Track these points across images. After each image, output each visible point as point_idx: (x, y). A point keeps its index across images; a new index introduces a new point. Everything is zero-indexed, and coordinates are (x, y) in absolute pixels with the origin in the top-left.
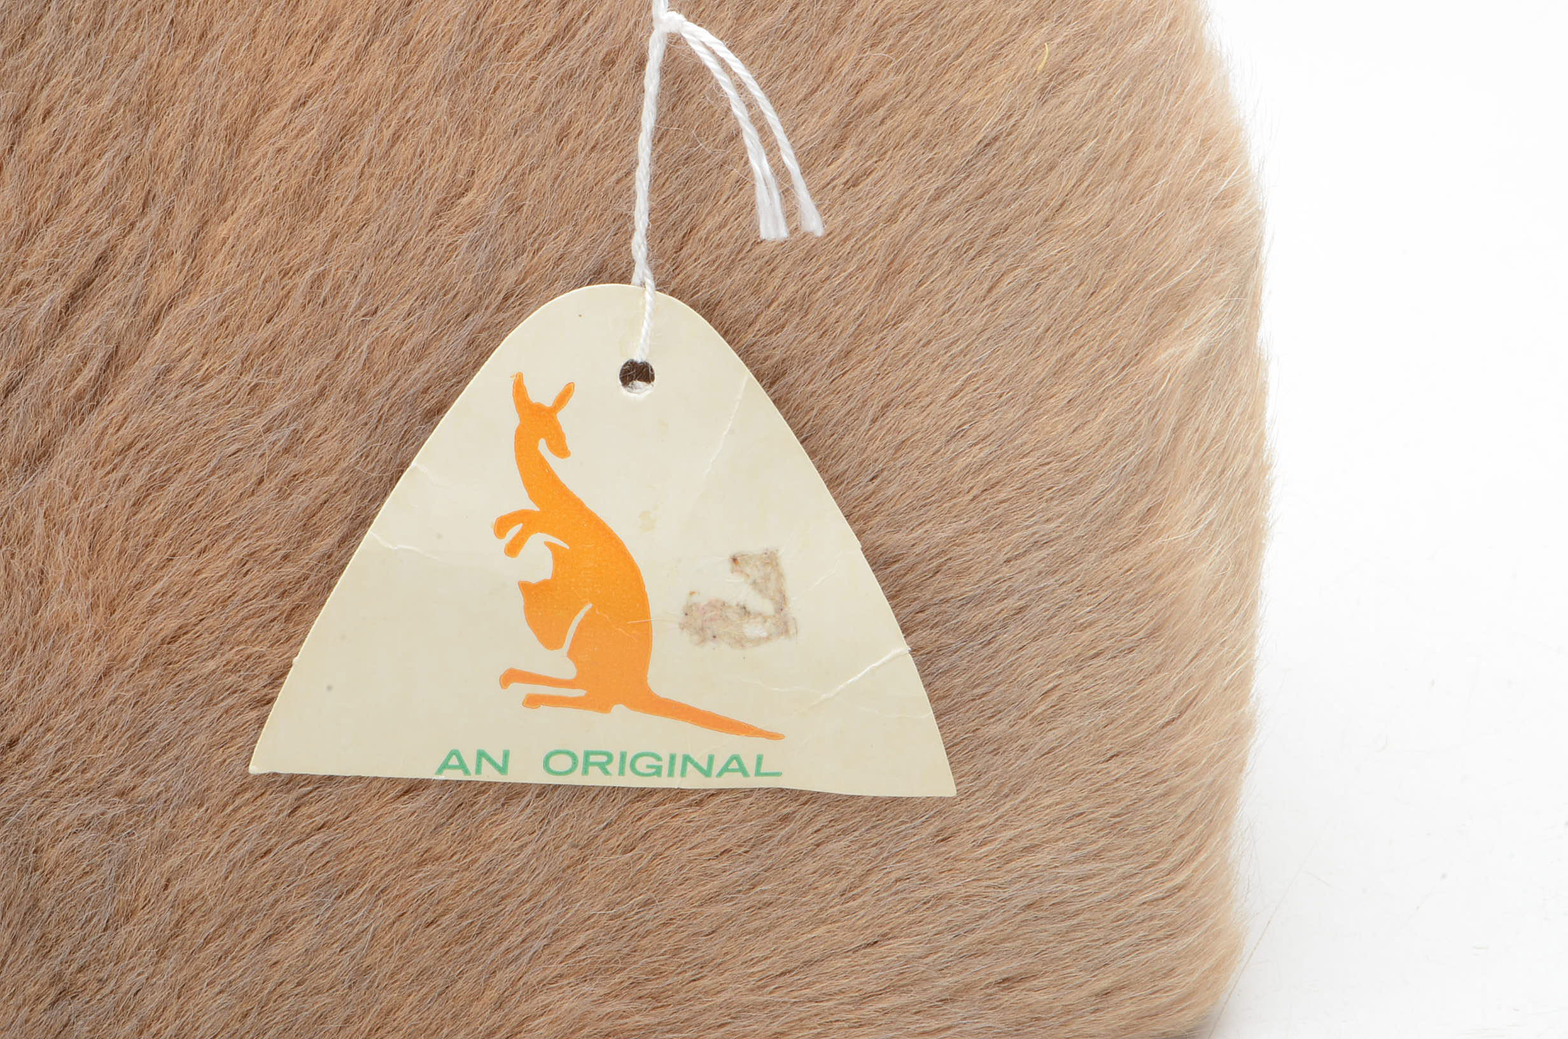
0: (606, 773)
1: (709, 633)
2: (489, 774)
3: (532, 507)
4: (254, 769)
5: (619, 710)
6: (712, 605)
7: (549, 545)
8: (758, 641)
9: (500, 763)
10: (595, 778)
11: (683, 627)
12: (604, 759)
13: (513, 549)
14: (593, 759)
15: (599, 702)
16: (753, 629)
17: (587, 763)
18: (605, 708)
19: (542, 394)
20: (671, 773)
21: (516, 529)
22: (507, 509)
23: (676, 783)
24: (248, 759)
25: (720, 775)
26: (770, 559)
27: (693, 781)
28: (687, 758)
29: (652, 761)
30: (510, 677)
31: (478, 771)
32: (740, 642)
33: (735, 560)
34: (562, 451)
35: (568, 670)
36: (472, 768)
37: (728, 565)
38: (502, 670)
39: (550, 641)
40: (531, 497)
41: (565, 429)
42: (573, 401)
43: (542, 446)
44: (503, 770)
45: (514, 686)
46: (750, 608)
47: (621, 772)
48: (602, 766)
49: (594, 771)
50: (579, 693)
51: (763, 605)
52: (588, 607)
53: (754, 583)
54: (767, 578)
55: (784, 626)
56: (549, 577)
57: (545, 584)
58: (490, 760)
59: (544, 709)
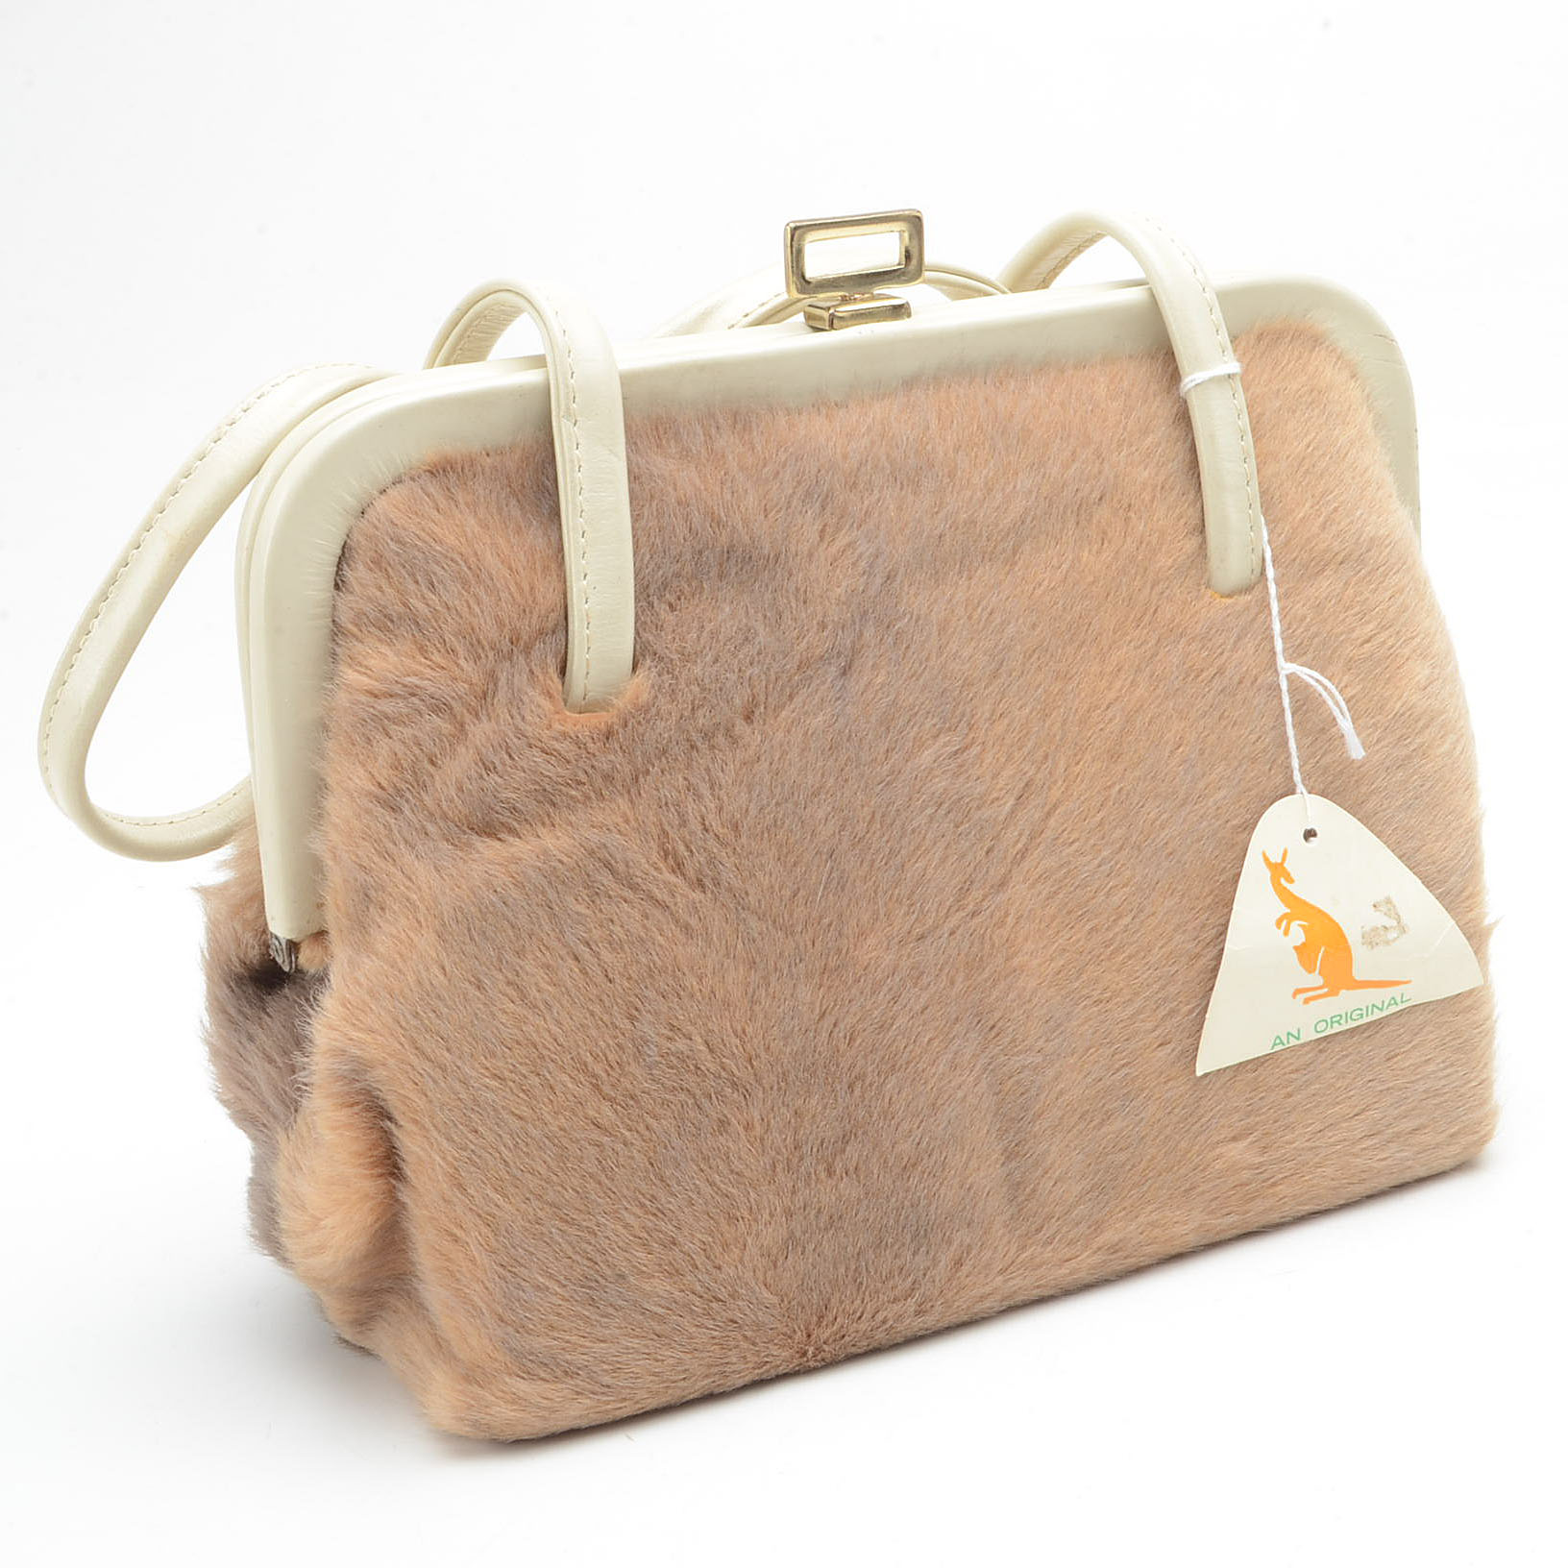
0: (1340, 1024)
1: (1374, 944)
2: (1293, 1042)
3: (1288, 911)
4: (1199, 1073)
5: (1343, 992)
6: (1372, 930)
7: (1300, 925)
8: (1395, 939)
9: (1297, 1035)
10: (1337, 1028)
11: (1363, 944)
12: (1339, 1018)
13: (1286, 933)
14: (1334, 1019)
15: (1333, 992)
16: (1392, 935)
17: (1332, 1022)
18: (1337, 994)
19: (1276, 858)
20: (1367, 1015)
21: (1284, 922)
22: (1279, 915)
23: (1371, 1018)
24: (1195, 1071)
25: (1387, 1008)
26: (1388, 901)
27: (1377, 1015)
28: (1373, 1005)
29: (1359, 1012)
30: (1298, 992)
31: (1288, 1042)
32: (1387, 943)
33: (1375, 906)
34: (1291, 880)
35: (1320, 981)
36: (1285, 1042)
37: (1373, 909)
38: (1292, 991)
39: (1310, 970)
40: (1286, 906)
41: (1289, 870)
42: (1288, 855)
43: (1283, 881)
44: (1298, 1039)
45: (1298, 996)
46: (1387, 926)
47: (1347, 1022)
48: (1338, 1022)
49: (1335, 1025)
50: (1326, 990)
51: (1391, 923)
52: (1323, 949)
53: (1385, 914)
54: (1389, 910)
55: (1403, 930)
56: (1304, 940)
57: (1304, 944)
58: (1292, 1035)
59: (1312, 1003)
